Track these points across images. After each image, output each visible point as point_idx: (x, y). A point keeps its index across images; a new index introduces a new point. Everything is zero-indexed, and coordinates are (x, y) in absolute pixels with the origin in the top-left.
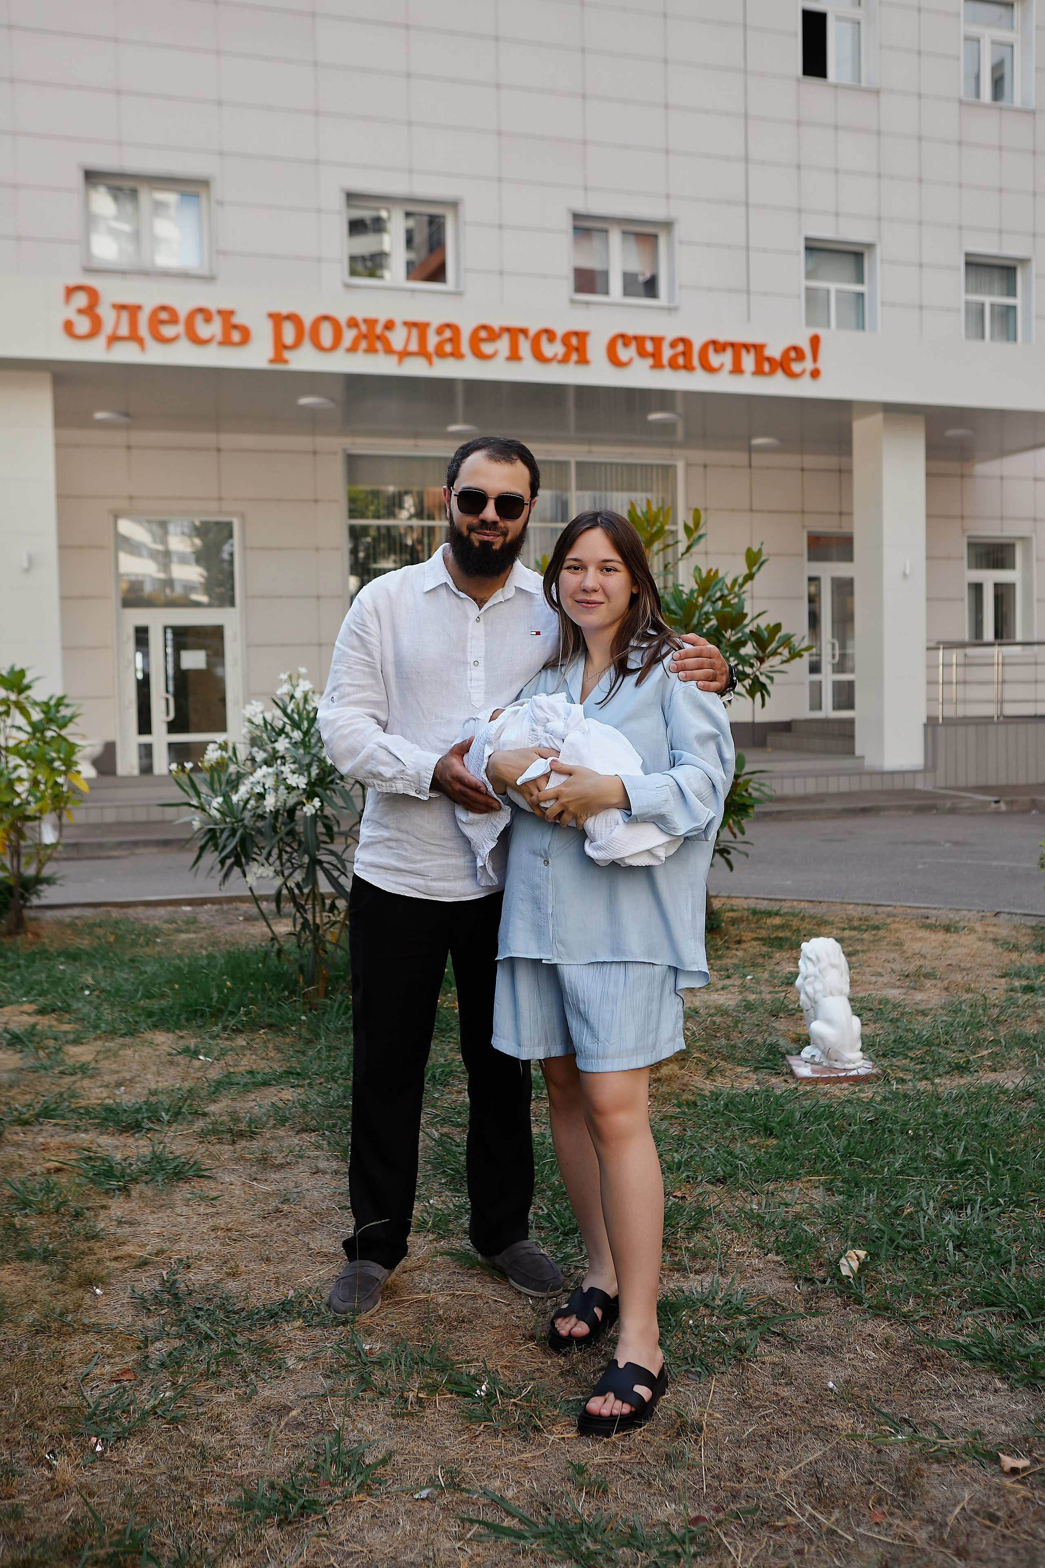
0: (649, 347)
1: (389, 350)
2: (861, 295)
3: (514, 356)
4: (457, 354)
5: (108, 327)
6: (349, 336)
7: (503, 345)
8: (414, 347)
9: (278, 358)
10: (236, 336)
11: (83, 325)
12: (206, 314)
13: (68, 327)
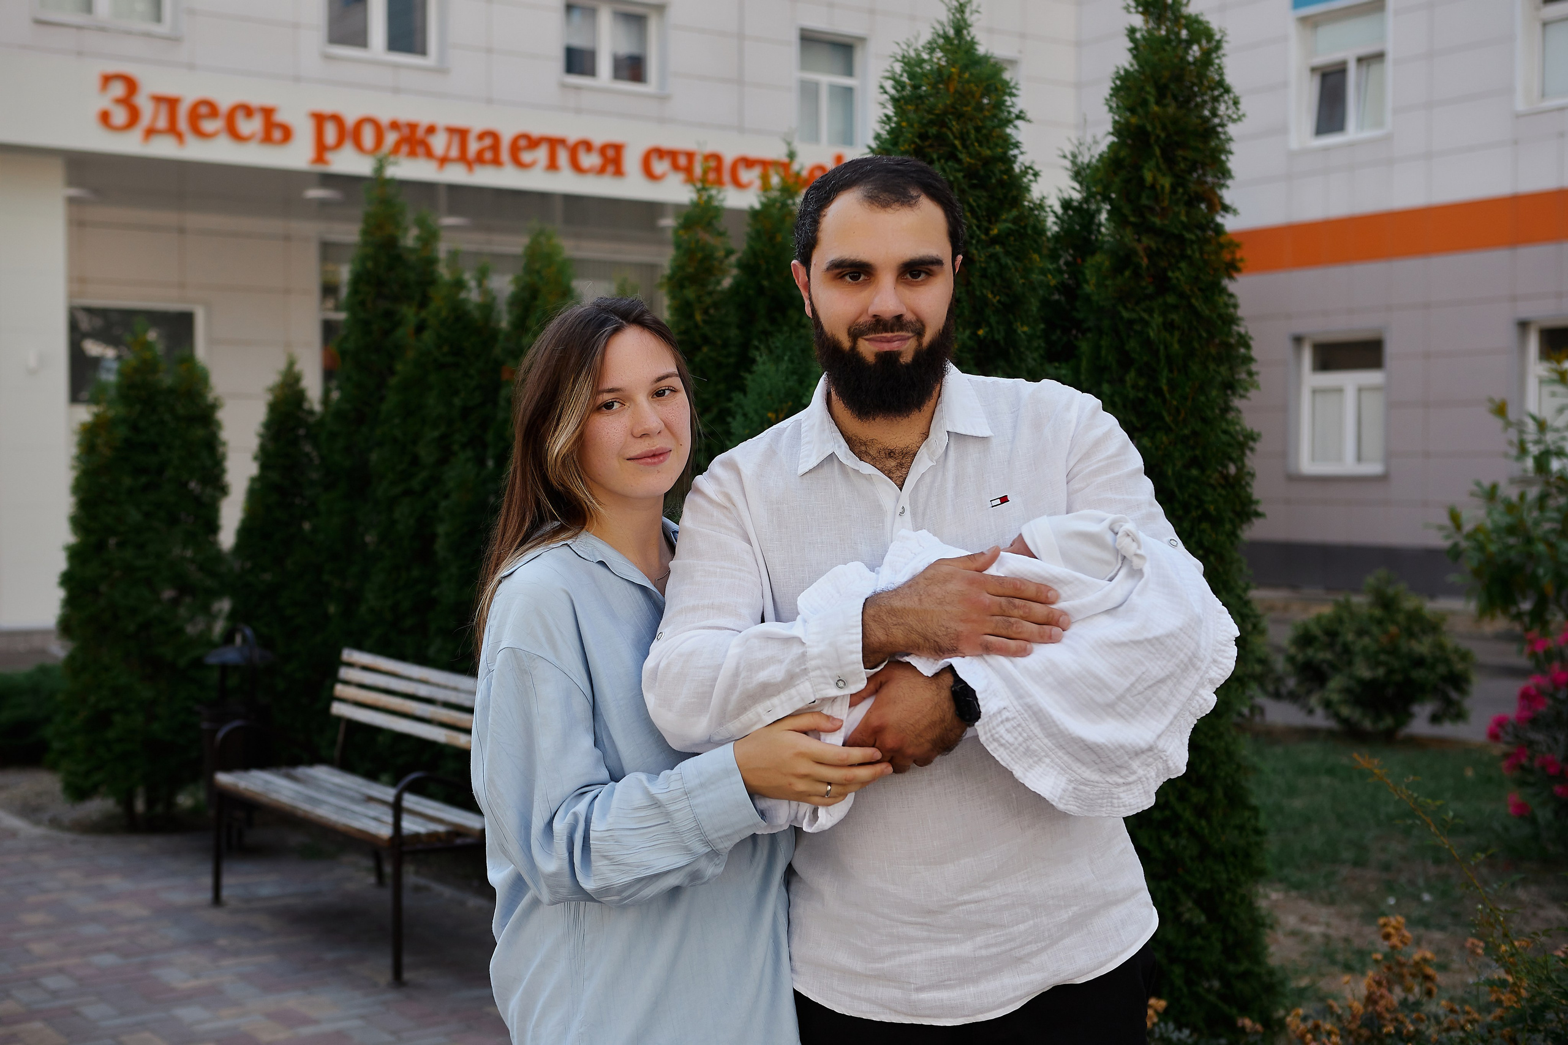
0: (682, 161)
1: (429, 154)
2: (849, 90)
3: (553, 165)
4: (496, 162)
5: (146, 120)
6: (391, 138)
7: (541, 154)
8: (454, 152)
9: (320, 158)
10: (277, 134)
11: (120, 116)
12: (248, 111)
13: (105, 117)
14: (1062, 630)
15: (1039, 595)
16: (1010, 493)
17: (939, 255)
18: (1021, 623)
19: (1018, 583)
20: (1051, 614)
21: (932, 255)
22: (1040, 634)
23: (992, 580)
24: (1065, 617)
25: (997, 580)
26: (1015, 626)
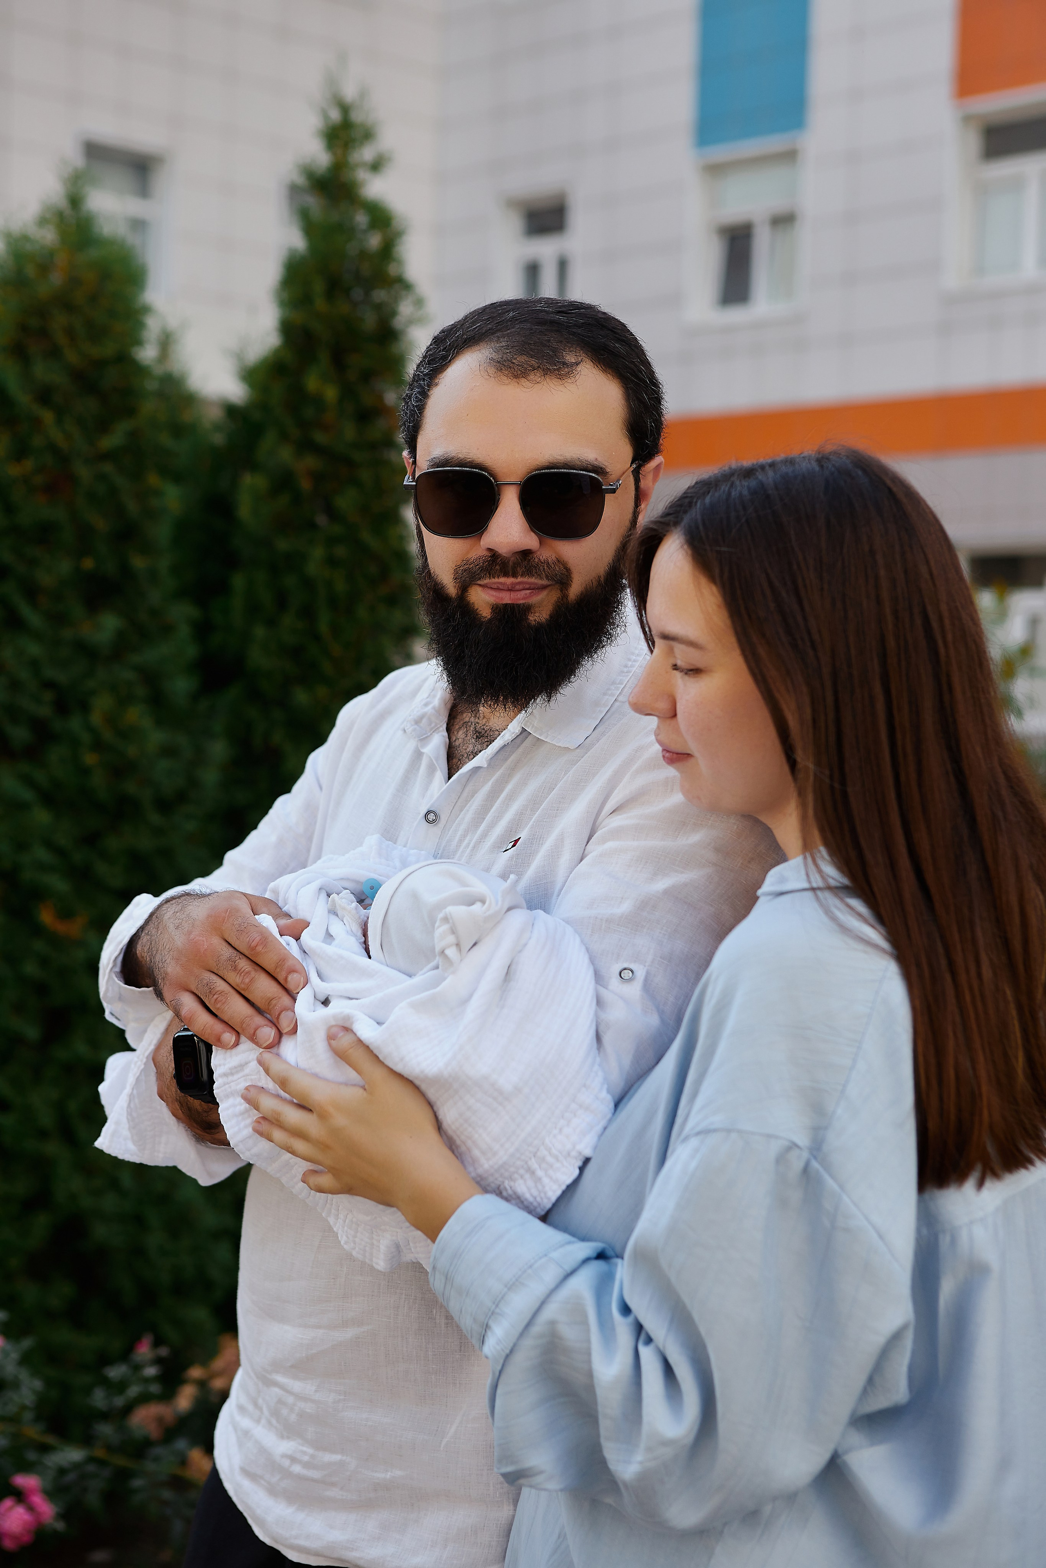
14: (277, 1030)
15: (278, 970)
16: (523, 835)
17: (600, 459)
18: (229, 994)
19: (258, 939)
20: (275, 1002)
21: (586, 459)
22: (242, 1023)
23: (235, 923)
24: (290, 1013)
25: (240, 925)
26: (215, 997)
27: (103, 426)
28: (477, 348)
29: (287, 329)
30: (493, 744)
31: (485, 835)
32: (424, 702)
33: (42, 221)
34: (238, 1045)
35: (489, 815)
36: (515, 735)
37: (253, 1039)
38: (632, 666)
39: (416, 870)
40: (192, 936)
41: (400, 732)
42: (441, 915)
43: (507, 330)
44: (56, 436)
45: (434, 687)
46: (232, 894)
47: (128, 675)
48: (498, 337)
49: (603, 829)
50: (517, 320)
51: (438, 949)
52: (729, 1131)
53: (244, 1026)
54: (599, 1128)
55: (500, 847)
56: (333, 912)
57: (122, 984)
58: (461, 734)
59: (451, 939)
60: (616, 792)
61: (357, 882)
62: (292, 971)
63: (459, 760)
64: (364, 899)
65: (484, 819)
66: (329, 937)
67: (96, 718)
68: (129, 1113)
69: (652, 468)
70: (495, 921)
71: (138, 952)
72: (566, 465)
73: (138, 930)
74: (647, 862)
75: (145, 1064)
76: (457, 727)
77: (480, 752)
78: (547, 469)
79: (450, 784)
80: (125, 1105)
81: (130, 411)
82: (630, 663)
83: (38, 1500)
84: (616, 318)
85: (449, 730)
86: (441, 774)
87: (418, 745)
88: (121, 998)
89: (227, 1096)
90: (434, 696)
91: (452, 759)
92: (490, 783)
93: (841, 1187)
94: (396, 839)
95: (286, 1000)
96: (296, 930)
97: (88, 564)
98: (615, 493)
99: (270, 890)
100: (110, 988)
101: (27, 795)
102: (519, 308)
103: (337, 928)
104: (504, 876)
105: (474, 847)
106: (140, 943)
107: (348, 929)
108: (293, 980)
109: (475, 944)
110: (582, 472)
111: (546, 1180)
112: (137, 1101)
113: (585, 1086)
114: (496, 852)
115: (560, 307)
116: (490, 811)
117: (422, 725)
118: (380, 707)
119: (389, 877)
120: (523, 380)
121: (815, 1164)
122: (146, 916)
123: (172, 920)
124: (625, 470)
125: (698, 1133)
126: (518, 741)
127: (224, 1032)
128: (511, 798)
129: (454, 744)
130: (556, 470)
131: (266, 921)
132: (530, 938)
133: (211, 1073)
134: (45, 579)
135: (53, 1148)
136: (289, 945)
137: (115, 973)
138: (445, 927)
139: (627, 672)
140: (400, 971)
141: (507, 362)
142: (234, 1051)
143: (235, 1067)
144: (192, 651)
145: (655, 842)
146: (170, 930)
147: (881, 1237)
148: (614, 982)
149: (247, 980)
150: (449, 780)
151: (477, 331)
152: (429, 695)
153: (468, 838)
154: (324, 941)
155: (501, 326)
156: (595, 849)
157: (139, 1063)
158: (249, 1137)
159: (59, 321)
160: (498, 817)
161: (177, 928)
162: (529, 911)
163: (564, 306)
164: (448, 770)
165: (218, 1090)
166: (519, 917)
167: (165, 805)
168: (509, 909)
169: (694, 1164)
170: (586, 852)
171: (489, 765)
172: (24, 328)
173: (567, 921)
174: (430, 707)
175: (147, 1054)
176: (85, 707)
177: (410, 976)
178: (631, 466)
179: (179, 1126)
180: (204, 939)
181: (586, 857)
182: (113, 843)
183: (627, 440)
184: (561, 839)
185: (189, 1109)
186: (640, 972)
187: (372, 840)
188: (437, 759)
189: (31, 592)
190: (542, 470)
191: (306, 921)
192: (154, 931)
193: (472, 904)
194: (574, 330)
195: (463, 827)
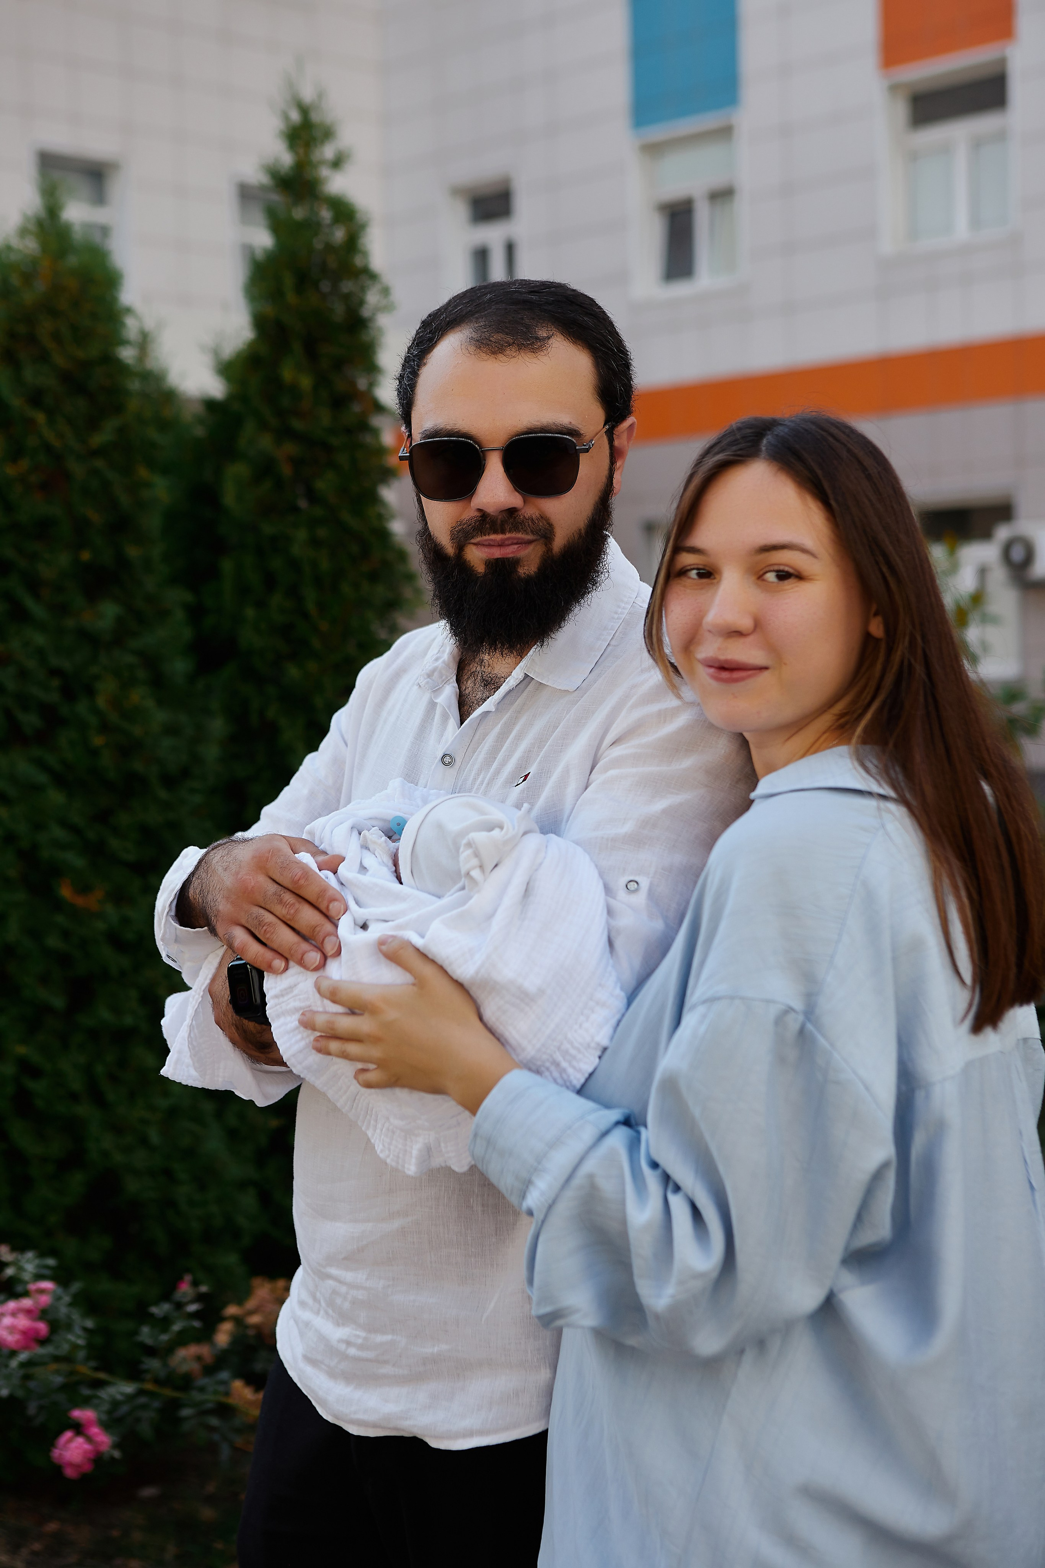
14: (322, 955)
15: (320, 900)
16: (532, 770)
17: (573, 423)
18: (276, 926)
19: (300, 874)
20: (319, 929)
21: (561, 423)
22: (290, 949)
23: (278, 861)
24: (333, 938)
25: (282, 863)
26: (264, 928)
27: (93, 424)
28: (459, 328)
29: (260, 322)
30: (499, 690)
31: (498, 772)
32: (435, 657)
33: (23, 232)
34: (287, 969)
35: (500, 755)
36: (519, 681)
37: (301, 963)
38: (622, 613)
39: (439, 804)
40: (239, 876)
41: (416, 687)
42: (464, 841)
43: (484, 312)
44: (49, 435)
45: (443, 644)
46: (272, 837)
47: (130, 659)
48: (477, 318)
49: (605, 759)
50: (493, 301)
51: (463, 871)
52: (732, 998)
53: (292, 952)
54: (614, 1021)
55: (511, 783)
56: (365, 847)
57: (178, 926)
58: (470, 684)
59: (475, 862)
60: (614, 726)
61: (385, 820)
62: (333, 900)
63: (470, 706)
64: (393, 833)
65: (496, 758)
66: (363, 869)
67: (101, 702)
68: (190, 1043)
69: (625, 428)
70: (512, 844)
71: (190, 896)
72: (543, 430)
73: (189, 875)
74: (645, 786)
75: (202, 997)
76: (466, 677)
77: (488, 698)
78: (526, 434)
79: (463, 728)
80: (186, 1035)
81: (119, 409)
82: (620, 610)
83: (95, 1430)
84: (586, 294)
85: (459, 681)
86: (453, 720)
87: (431, 697)
88: (177, 940)
89: (278, 1016)
90: (444, 652)
91: (464, 706)
92: (499, 726)
93: (832, 1045)
94: (417, 783)
95: (328, 927)
96: (333, 864)
97: (86, 556)
98: (588, 452)
99: (306, 832)
100: (168, 930)
101: (42, 778)
102: (495, 291)
103: (369, 861)
104: (518, 806)
105: (488, 784)
106: (192, 886)
107: (380, 860)
108: (334, 907)
109: (496, 866)
110: (557, 435)
111: (570, 1071)
112: (196, 1031)
113: (600, 985)
114: (508, 787)
115: (533, 287)
116: (500, 751)
117: (434, 678)
118: (395, 666)
119: (412, 814)
120: (500, 356)
121: (809, 1026)
122: (195, 863)
123: (220, 864)
124: (598, 431)
125: (704, 1002)
126: (521, 686)
127: (275, 959)
128: (519, 738)
129: (464, 692)
130: (533, 435)
131: (305, 857)
132: (545, 858)
133: (263, 995)
134: (46, 572)
135: (84, 1110)
136: (327, 878)
137: (171, 916)
138: (469, 852)
139: (617, 619)
140: (430, 893)
141: (486, 340)
142: (284, 975)
143: (285, 989)
144: (187, 634)
145: (652, 768)
146: (219, 873)
147: (867, 1088)
148: (622, 894)
149: (292, 911)
150: (461, 725)
151: (458, 314)
152: (439, 651)
153: (481, 776)
154: (359, 872)
155: (480, 308)
156: (598, 778)
157: (197, 996)
158: (300, 1051)
159: (45, 327)
160: (509, 756)
161: (225, 870)
162: (542, 835)
163: (537, 286)
164: (460, 717)
165: (270, 1011)
166: (535, 840)
167: (170, 781)
168: (525, 833)
169: (703, 1028)
170: (590, 780)
171: (497, 709)
172: (12, 335)
173: (577, 843)
174: (441, 661)
175: (203, 988)
176: (90, 692)
177: (439, 897)
178: (604, 427)
179: (235, 1050)
180: (251, 877)
181: (590, 785)
182: (124, 819)
183: (598, 404)
184: (566, 772)
185: (245, 1031)
186: (644, 883)
187: (396, 783)
188: (449, 707)
189: (34, 585)
190: (522, 435)
191: (342, 856)
192: (204, 875)
193: (491, 829)
194: (545, 308)
195: (477, 767)
